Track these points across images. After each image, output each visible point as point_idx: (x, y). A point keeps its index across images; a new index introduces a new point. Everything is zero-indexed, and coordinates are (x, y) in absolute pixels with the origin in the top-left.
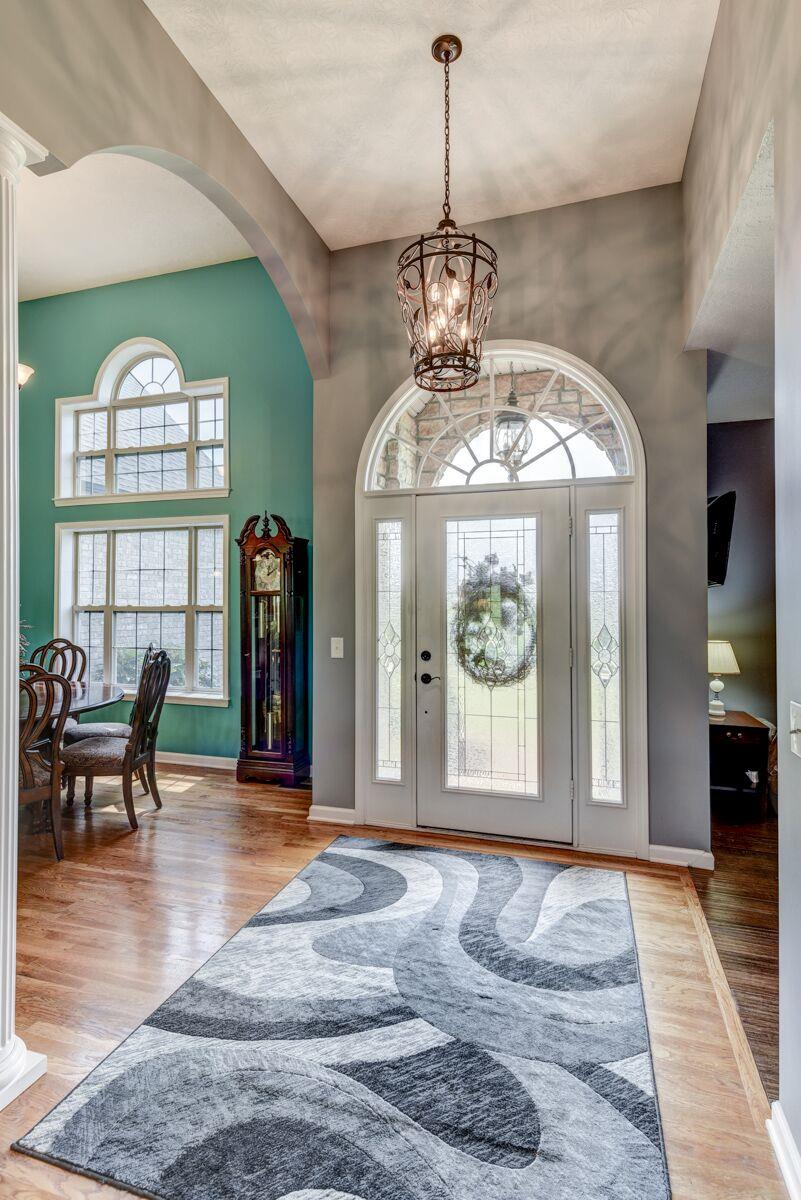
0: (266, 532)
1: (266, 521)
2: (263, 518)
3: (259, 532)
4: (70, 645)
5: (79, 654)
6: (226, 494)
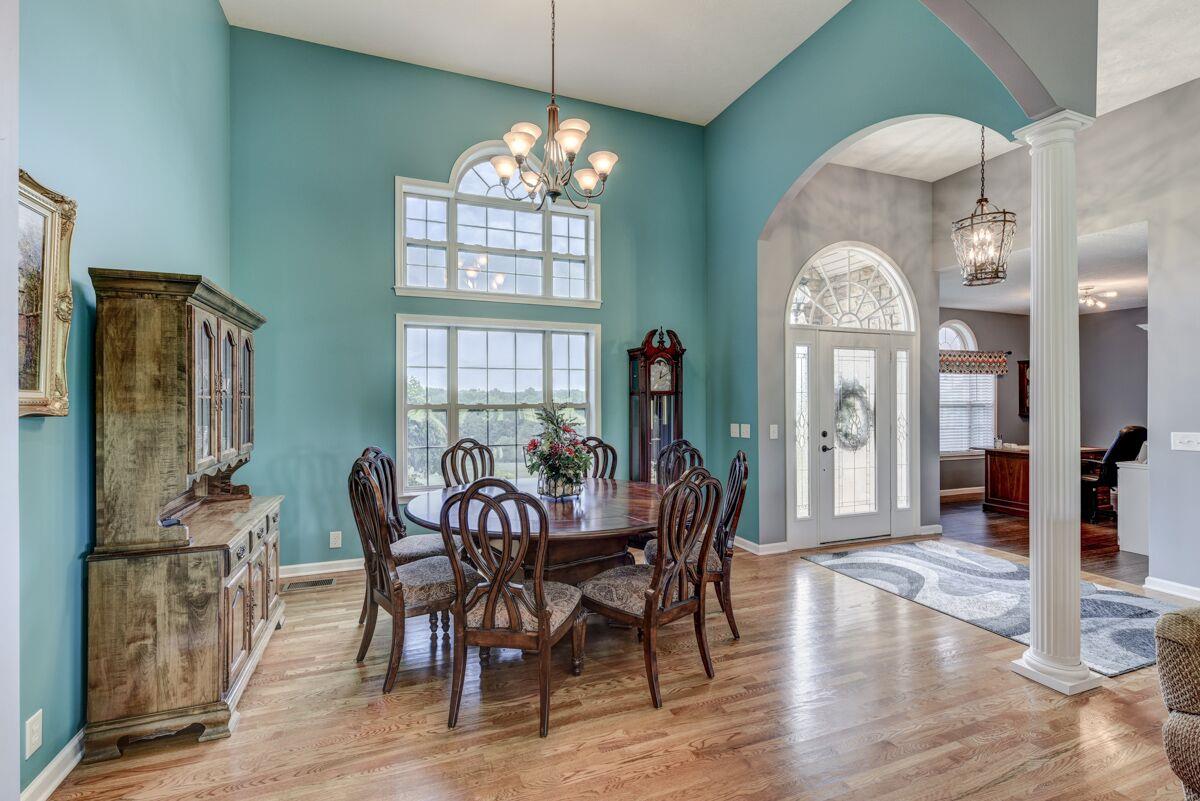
0: (661, 342)
1: (661, 334)
2: (659, 331)
3: (655, 343)
4: (600, 443)
5: (609, 452)
6: (598, 306)
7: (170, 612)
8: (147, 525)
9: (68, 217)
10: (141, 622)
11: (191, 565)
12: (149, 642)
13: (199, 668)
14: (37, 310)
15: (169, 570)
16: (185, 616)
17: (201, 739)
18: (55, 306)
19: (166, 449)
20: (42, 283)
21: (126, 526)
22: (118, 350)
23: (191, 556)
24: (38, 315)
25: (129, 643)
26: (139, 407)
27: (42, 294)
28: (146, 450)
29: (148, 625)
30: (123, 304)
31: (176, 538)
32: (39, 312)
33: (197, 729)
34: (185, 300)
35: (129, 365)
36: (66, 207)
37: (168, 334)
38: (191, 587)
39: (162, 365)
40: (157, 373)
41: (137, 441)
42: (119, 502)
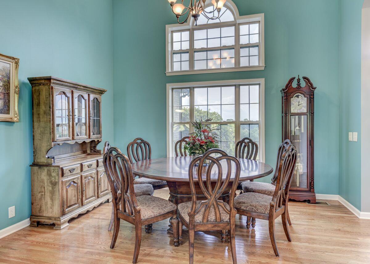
0: (299, 84)
1: (299, 80)
2: (297, 78)
3: (294, 85)
6: (263, 69)
7: (48, 185)
8: (43, 157)
9: (17, 63)
10: (41, 187)
11: (52, 171)
12: (43, 193)
13: (54, 205)
14: (8, 91)
15: (47, 172)
16: (51, 187)
17: (54, 228)
18: (14, 90)
19: (47, 133)
20: (10, 83)
21: (39, 157)
22: (36, 102)
23: (52, 168)
24: (8, 93)
25: (39, 193)
26: (41, 120)
27: (10, 87)
28: (43, 133)
29: (43, 188)
30: (37, 88)
31: (50, 162)
32: (9, 92)
33: (54, 225)
34: (50, 85)
35: (39, 107)
36: (16, 60)
37: (47, 96)
38: (52, 178)
39: (46, 106)
40: (45, 109)
41: (41, 131)
42: (38, 149)
